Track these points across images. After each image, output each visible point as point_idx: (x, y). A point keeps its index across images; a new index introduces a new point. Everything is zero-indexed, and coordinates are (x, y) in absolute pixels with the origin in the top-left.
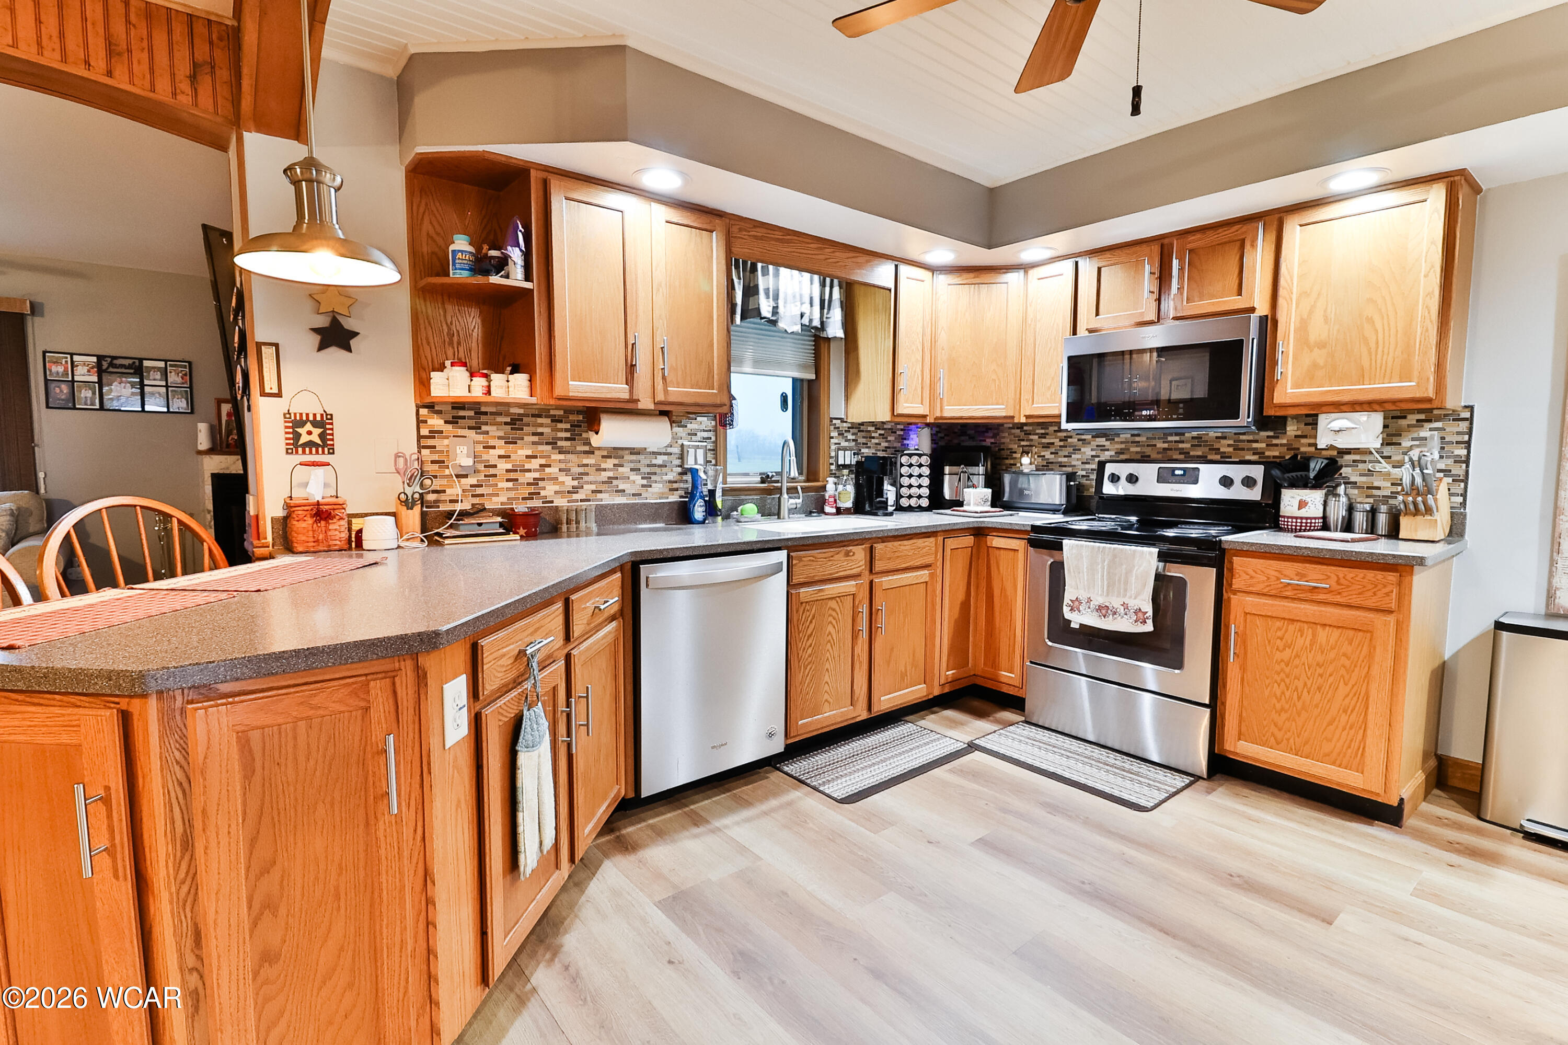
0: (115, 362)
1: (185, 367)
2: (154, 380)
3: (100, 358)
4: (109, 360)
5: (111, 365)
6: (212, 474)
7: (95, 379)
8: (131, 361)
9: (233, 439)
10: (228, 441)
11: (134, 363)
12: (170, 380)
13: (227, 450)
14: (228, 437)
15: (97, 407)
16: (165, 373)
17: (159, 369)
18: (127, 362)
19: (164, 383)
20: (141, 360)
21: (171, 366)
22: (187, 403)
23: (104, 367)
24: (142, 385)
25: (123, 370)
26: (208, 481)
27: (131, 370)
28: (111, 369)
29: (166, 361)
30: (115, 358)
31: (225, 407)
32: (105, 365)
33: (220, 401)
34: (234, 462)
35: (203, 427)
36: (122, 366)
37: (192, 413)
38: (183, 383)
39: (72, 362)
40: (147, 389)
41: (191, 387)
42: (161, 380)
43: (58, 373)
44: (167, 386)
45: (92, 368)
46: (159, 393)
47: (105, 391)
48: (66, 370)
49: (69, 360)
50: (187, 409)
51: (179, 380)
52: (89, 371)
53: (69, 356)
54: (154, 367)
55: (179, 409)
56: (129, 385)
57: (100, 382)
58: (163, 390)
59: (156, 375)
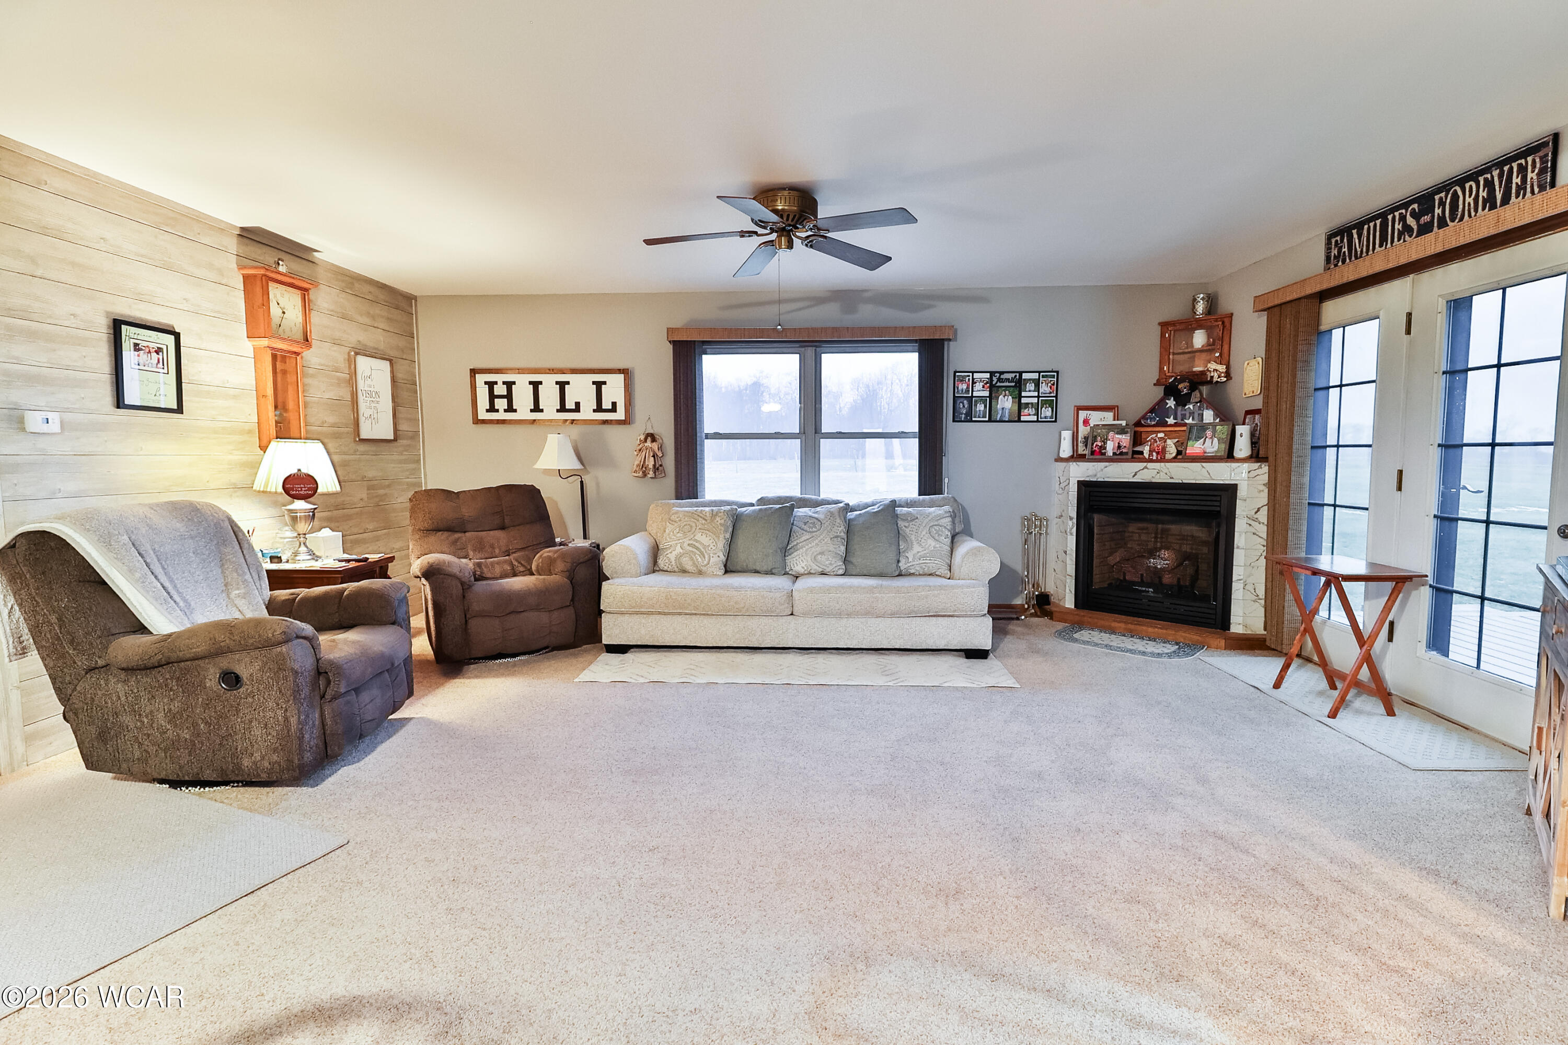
0: (1002, 377)
1: (1053, 377)
2: (1030, 391)
3: (992, 374)
4: (998, 375)
5: (999, 380)
6: (1078, 481)
7: (987, 394)
8: (1013, 375)
9: (1097, 445)
10: (1092, 448)
11: (1016, 376)
12: (1041, 391)
13: (1092, 457)
14: (1093, 444)
15: (987, 419)
16: (1037, 383)
17: (1033, 380)
18: (1010, 376)
19: (1036, 394)
20: (1021, 373)
21: (1043, 377)
22: (1052, 411)
23: (994, 383)
24: (1020, 397)
25: (1007, 384)
26: (1074, 488)
27: (1013, 384)
28: (999, 384)
29: (1039, 372)
30: (1002, 373)
31: (1083, 415)
32: (995, 379)
33: (1079, 408)
34: (1102, 470)
35: (1067, 435)
36: (1008, 380)
37: (1055, 421)
38: (1050, 393)
39: (973, 379)
40: (1024, 400)
41: (1056, 397)
42: (1034, 391)
43: (962, 390)
44: (1038, 397)
45: (986, 384)
46: (1032, 403)
47: (993, 403)
48: (968, 387)
49: (971, 378)
50: (1052, 417)
51: (1048, 390)
52: (983, 387)
53: (971, 374)
54: (1030, 380)
55: (1046, 417)
56: (1010, 397)
57: (990, 397)
58: (1035, 400)
59: (1031, 386)
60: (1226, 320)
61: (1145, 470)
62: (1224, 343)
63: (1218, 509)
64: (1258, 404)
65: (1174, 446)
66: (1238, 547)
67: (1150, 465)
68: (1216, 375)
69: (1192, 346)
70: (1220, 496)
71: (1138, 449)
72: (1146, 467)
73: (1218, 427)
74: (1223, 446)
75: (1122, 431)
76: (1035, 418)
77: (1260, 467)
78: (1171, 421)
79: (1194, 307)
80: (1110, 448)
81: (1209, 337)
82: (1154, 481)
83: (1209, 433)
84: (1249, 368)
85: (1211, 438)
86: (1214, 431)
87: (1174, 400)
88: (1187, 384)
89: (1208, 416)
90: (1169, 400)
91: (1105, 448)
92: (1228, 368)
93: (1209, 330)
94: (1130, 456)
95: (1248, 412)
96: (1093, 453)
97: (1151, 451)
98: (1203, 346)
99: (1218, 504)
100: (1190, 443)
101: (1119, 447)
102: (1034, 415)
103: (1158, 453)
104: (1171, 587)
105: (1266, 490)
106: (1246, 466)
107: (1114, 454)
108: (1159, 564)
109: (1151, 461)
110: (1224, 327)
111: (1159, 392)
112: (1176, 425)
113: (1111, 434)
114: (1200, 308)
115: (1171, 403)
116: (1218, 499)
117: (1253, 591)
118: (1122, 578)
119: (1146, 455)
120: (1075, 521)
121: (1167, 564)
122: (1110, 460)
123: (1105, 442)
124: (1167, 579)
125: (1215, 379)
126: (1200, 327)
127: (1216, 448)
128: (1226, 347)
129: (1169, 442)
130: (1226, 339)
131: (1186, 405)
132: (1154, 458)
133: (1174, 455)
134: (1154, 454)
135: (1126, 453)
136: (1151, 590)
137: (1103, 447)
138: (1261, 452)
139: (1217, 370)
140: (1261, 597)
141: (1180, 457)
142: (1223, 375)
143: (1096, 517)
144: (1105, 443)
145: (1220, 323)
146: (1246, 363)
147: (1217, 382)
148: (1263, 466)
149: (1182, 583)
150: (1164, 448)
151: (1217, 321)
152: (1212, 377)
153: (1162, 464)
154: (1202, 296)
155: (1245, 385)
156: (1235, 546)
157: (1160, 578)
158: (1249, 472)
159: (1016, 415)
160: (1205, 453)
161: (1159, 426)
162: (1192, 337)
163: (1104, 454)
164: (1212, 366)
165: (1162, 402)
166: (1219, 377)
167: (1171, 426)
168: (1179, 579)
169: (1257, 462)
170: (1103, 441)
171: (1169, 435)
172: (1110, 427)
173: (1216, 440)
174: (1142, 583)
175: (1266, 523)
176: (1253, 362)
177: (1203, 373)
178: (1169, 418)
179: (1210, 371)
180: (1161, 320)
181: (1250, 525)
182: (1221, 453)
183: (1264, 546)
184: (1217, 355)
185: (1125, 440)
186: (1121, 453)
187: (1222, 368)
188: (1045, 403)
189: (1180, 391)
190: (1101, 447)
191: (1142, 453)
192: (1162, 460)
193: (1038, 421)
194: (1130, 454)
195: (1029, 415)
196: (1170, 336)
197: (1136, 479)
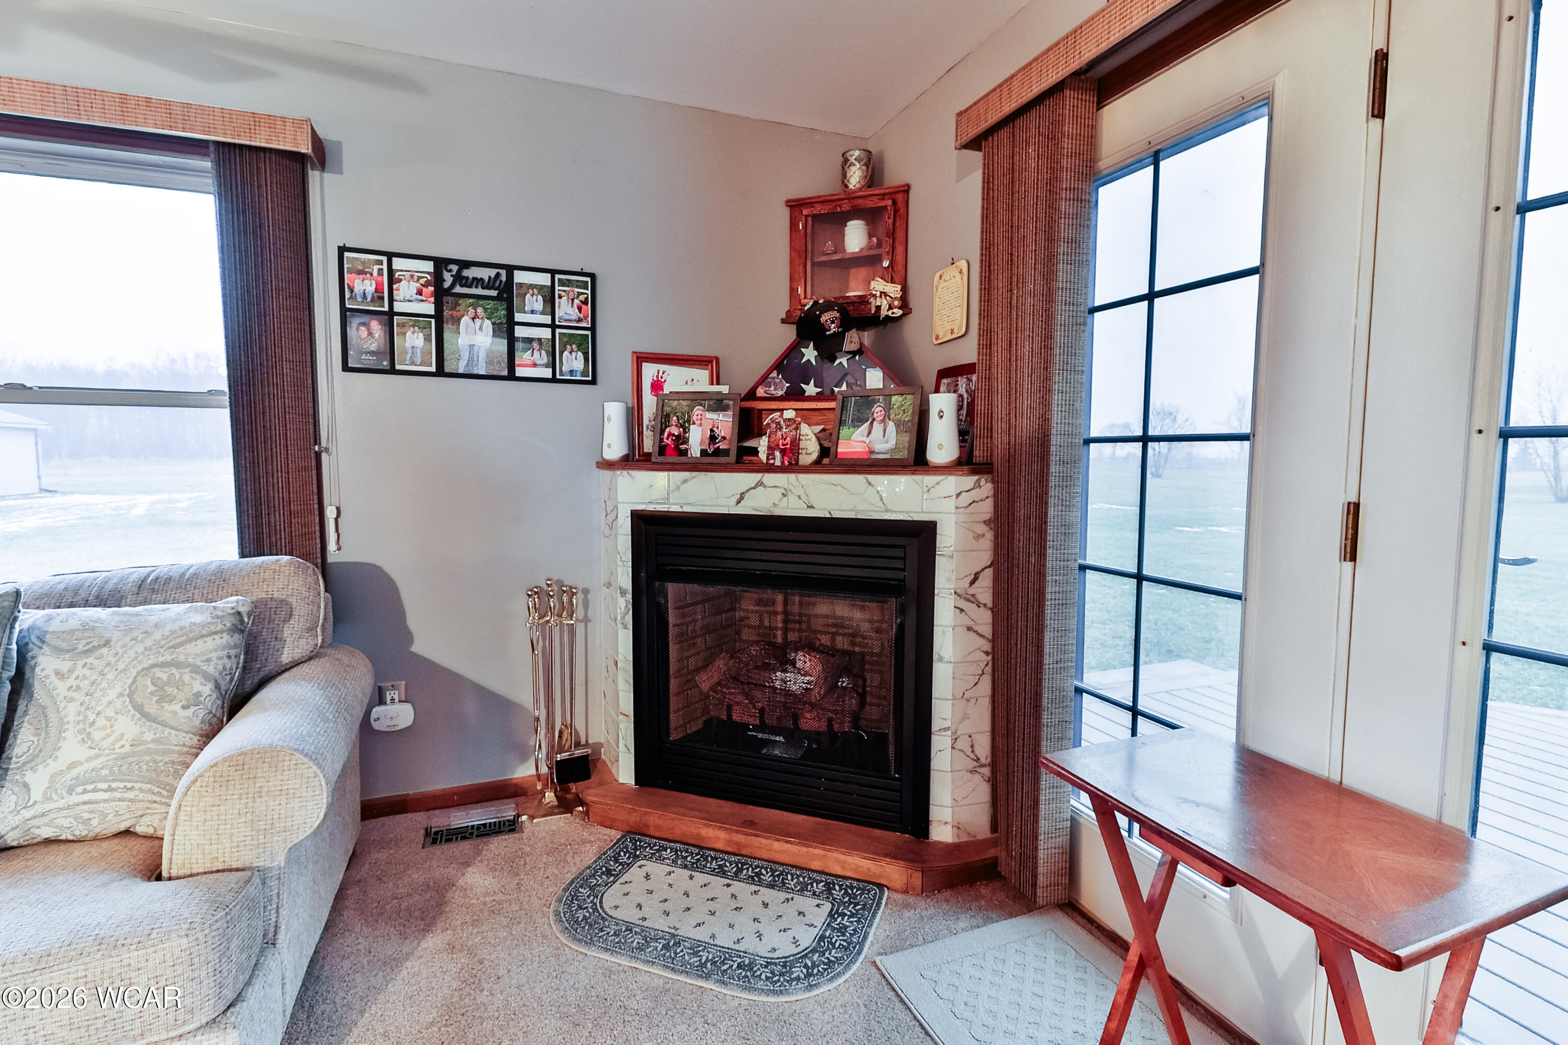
0: (466, 273)
2: (532, 312)
3: (441, 264)
4: (455, 268)
5: (459, 279)
6: (634, 512)
7: (430, 309)
8: (492, 272)
9: (670, 434)
10: (661, 440)
11: (498, 275)
12: (559, 313)
13: (661, 458)
14: (662, 432)
15: (433, 369)
16: (549, 296)
17: (540, 288)
18: (485, 274)
20: (509, 269)
21: (562, 283)
22: (586, 359)
23: (447, 285)
24: (511, 323)
25: (479, 291)
26: (625, 525)
27: (494, 293)
28: (458, 289)
29: (553, 272)
30: (465, 264)
31: (650, 371)
32: (448, 279)
33: (641, 359)
34: (678, 488)
35: (615, 413)
36: (478, 282)
37: (593, 382)
38: (580, 320)
39: (391, 272)
40: (520, 332)
41: (593, 329)
42: (543, 313)
43: (364, 296)
44: (553, 326)
45: (426, 285)
46: (540, 340)
47: (447, 335)
48: (378, 289)
49: (385, 267)
50: (584, 373)
51: (574, 313)
52: (420, 293)
53: (384, 259)
54: (532, 286)
55: (571, 372)
56: (488, 323)
57: (439, 316)
58: (546, 333)
59: (535, 302)
60: (899, 197)
61: (760, 488)
62: (897, 245)
63: (900, 575)
64: (968, 353)
65: (814, 439)
66: (941, 659)
67: (769, 478)
68: (884, 303)
69: (844, 250)
70: (904, 547)
71: (751, 443)
72: (760, 484)
73: (894, 398)
74: (906, 438)
75: (718, 404)
76: (547, 373)
77: (977, 485)
78: (811, 389)
79: (844, 175)
80: (696, 440)
81: (870, 236)
82: (778, 512)
83: (878, 411)
84: (943, 284)
85: (883, 421)
86: (888, 407)
87: (815, 348)
88: (835, 314)
89: (874, 378)
90: (807, 347)
91: (686, 441)
92: (904, 290)
93: (871, 216)
94: (732, 458)
95: (944, 373)
96: (662, 450)
97: (770, 448)
98: (862, 250)
99: (899, 564)
100: (844, 431)
101: (713, 438)
102: (547, 366)
103: (784, 452)
104: (814, 736)
105: (990, 535)
106: (952, 483)
107: (704, 453)
108: (795, 682)
109: (769, 468)
110: (896, 211)
111: (789, 334)
112: (819, 397)
113: (698, 410)
114: (855, 177)
115: (810, 354)
116: (899, 553)
117: (969, 753)
118: (724, 717)
119: (763, 456)
120: (629, 597)
121: (809, 683)
122: (695, 467)
123: (685, 426)
124: (810, 721)
125: (884, 312)
126: (856, 213)
127: (892, 443)
128: (900, 249)
129: (805, 428)
130: (900, 235)
131: (835, 359)
132: (778, 463)
133: (814, 456)
134: (777, 454)
135: (726, 452)
136: (780, 739)
137: (681, 439)
138: (976, 453)
139: (886, 294)
140: (983, 760)
141: (826, 461)
142: (896, 303)
143: (672, 588)
144: (686, 430)
145: (890, 202)
146: (938, 274)
147: (887, 316)
148: (983, 482)
149: (836, 727)
150: (796, 442)
151: (883, 199)
152: (878, 308)
153: (792, 476)
154: (857, 153)
155: (937, 320)
156: (935, 657)
157: (796, 718)
158: (958, 495)
159: (504, 365)
160: (872, 452)
161: (789, 400)
162: (843, 235)
163: (684, 453)
164: (879, 285)
165: (793, 350)
166: (890, 308)
167: (811, 399)
168: (830, 721)
169: (973, 472)
170: (682, 426)
171: (806, 415)
172: (697, 398)
173: (891, 426)
174: (762, 727)
175: (990, 605)
176: (952, 272)
177: (863, 301)
178: (808, 384)
179: (874, 296)
180: (791, 197)
181: (962, 610)
182: (903, 454)
183: (987, 653)
184: (886, 264)
185: (725, 423)
186: (718, 452)
187: (894, 290)
188: (568, 341)
189: (823, 328)
190: (678, 437)
191: (755, 451)
192: (792, 466)
193: (554, 380)
194: (733, 453)
195: (535, 365)
196: (805, 227)
197: (744, 509)
